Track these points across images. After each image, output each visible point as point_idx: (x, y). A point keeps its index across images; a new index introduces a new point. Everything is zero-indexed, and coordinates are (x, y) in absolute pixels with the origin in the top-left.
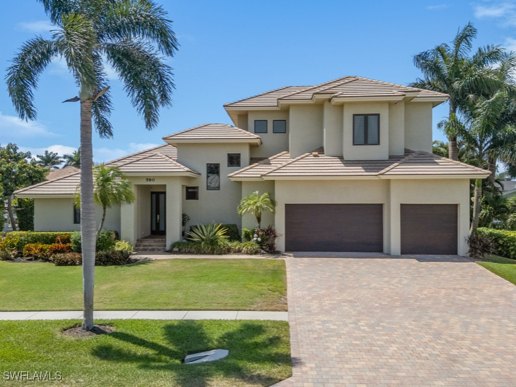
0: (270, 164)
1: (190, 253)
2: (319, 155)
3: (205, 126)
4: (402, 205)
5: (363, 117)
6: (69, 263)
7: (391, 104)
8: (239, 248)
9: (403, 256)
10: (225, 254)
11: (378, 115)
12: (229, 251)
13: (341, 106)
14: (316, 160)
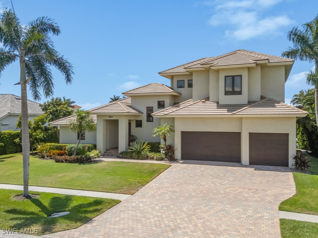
0: (177, 107)
1: (127, 158)
2: (206, 101)
3: (149, 85)
4: (250, 133)
5: (231, 77)
6: (60, 161)
7: (249, 69)
8: (153, 156)
9: (251, 166)
10: (145, 159)
11: (241, 76)
12: (147, 158)
13: (218, 71)
14: (204, 104)
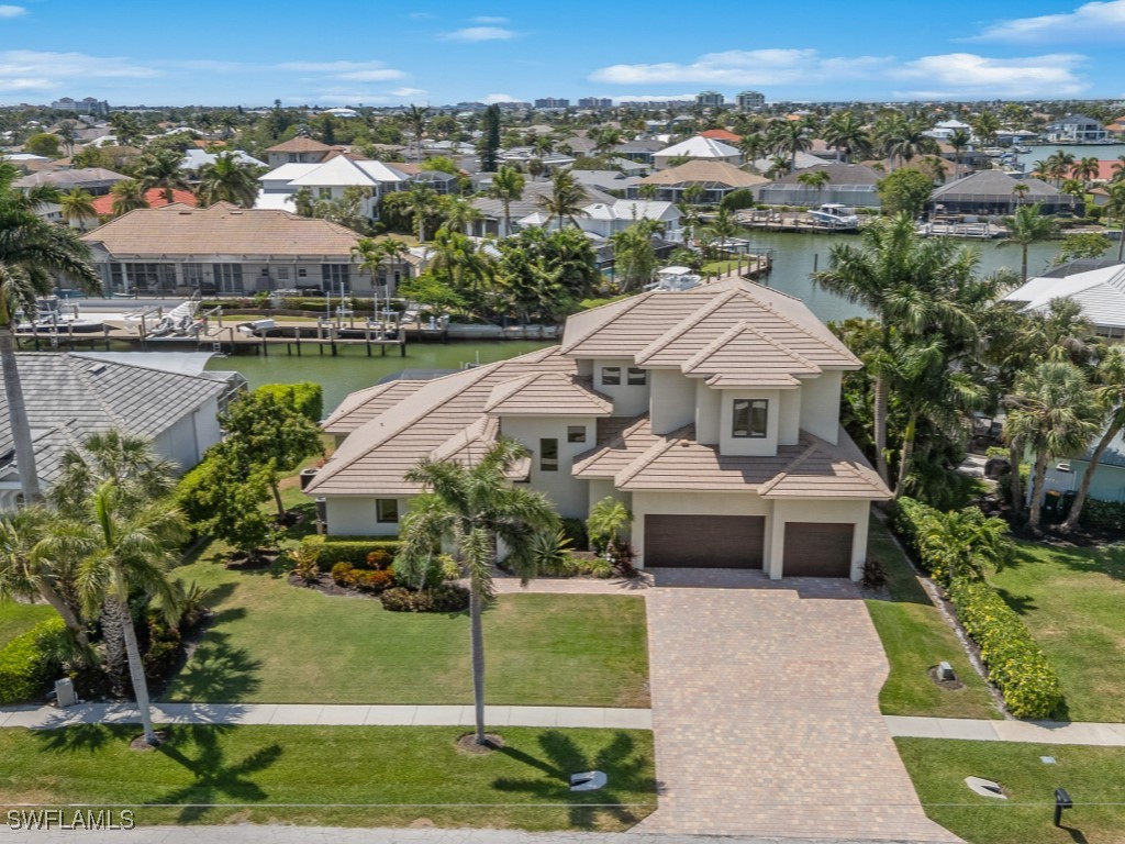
0: (624, 447)
2: (689, 443)
4: (786, 523)
8: (589, 569)
9: (785, 580)
